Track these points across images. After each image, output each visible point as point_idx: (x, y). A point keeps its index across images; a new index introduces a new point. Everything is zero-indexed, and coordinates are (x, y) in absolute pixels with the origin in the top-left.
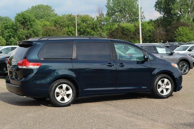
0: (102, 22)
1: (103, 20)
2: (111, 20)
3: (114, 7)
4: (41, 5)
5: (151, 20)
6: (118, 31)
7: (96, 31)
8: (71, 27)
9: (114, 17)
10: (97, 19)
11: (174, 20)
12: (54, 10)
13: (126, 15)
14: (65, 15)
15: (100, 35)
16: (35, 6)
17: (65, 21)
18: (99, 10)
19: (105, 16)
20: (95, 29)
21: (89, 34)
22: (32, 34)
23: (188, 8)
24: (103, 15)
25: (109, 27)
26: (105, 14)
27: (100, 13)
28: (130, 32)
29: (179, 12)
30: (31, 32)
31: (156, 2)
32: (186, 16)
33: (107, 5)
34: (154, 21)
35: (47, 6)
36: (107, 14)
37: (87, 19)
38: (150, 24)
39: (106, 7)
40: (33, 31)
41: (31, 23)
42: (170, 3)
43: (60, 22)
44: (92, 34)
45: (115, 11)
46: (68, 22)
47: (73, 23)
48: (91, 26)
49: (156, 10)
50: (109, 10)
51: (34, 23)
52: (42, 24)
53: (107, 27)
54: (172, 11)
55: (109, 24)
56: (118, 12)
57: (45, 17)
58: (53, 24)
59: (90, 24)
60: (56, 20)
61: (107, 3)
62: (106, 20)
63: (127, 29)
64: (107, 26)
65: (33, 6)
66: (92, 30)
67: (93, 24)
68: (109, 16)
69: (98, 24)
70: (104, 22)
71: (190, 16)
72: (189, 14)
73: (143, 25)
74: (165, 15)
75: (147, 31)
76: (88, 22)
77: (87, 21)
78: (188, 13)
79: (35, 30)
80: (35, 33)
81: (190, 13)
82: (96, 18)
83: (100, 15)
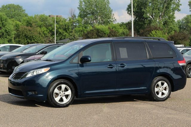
0: (74, 23)
1: (75, 22)
2: (83, 21)
3: (86, 9)
4: (12, 4)
5: (123, 23)
6: (94, 33)
7: (68, 32)
8: (43, 27)
9: (86, 19)
10: (70, 20)
11: (145, 23)
12: (24, 10)
13: (98, 17)
14: (37, 15)
15: (74, 36)
16: (5, 5)
17: (37, 22)
18: (72, 12)
19: (77, 17)
20: (67, 30)
21: (61, 34)
22: (4, 33)
23: (159, 13)
24: (75, 16)
25: (81, 29)
26: (78, 15)
27: (72, 14)
28: (105, 34)
29: (151, 17)
30: (4, 31)
31: (128, 6)
32: (158, 20)
33: (79, 7)
34: (125, 24)
35: (18, 5)
36: (79, 16)
37: (59, 20)
38: (122, 26)
39: (78, 9)
40: (6, 31)
41: (3, 22)
42: (142, 7)
43: (33, 22)
44: (64, 34)
45: (87, 13)
46: (41, 22)
47: (45, 23)
48: (63, 27)
49: (128, 13)
50: (81, 12)
51: (6, 23)
52: (14, 24)
53: (79, 29)
54: (144, 15)
55: (81, 26)
56: (90, 14)
57: (16, 17)
58: (25, 23)
59: (62, 25)
60: (29, 20)
61: (79, 6)
62: (78, 22)
63: (102, 31)
64: (79, 27)
65: (4, 5)
66: (64, 31)
67: (66, 25)
68: (81, 18)
69: (70, 25)
70: (76, 23)
71: (161, 21)
72: (160, 19)
73: (116, 28)
74: (136, 18)
75: (122, 34)
76: (61, 23)
77: (59, 21)
78: (159, 17)
79: (7, 29)
80: (7, 33)
81: (161, 17)
82: (68, 19)
83: (72, 17)
